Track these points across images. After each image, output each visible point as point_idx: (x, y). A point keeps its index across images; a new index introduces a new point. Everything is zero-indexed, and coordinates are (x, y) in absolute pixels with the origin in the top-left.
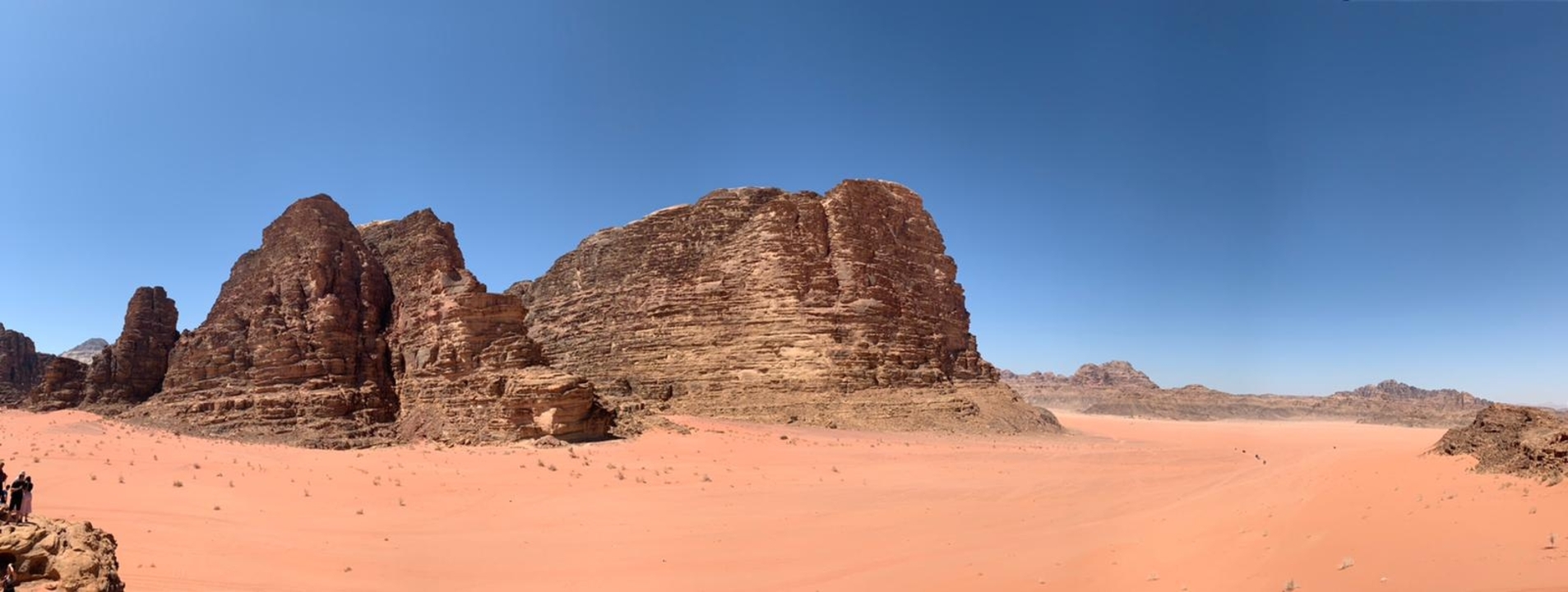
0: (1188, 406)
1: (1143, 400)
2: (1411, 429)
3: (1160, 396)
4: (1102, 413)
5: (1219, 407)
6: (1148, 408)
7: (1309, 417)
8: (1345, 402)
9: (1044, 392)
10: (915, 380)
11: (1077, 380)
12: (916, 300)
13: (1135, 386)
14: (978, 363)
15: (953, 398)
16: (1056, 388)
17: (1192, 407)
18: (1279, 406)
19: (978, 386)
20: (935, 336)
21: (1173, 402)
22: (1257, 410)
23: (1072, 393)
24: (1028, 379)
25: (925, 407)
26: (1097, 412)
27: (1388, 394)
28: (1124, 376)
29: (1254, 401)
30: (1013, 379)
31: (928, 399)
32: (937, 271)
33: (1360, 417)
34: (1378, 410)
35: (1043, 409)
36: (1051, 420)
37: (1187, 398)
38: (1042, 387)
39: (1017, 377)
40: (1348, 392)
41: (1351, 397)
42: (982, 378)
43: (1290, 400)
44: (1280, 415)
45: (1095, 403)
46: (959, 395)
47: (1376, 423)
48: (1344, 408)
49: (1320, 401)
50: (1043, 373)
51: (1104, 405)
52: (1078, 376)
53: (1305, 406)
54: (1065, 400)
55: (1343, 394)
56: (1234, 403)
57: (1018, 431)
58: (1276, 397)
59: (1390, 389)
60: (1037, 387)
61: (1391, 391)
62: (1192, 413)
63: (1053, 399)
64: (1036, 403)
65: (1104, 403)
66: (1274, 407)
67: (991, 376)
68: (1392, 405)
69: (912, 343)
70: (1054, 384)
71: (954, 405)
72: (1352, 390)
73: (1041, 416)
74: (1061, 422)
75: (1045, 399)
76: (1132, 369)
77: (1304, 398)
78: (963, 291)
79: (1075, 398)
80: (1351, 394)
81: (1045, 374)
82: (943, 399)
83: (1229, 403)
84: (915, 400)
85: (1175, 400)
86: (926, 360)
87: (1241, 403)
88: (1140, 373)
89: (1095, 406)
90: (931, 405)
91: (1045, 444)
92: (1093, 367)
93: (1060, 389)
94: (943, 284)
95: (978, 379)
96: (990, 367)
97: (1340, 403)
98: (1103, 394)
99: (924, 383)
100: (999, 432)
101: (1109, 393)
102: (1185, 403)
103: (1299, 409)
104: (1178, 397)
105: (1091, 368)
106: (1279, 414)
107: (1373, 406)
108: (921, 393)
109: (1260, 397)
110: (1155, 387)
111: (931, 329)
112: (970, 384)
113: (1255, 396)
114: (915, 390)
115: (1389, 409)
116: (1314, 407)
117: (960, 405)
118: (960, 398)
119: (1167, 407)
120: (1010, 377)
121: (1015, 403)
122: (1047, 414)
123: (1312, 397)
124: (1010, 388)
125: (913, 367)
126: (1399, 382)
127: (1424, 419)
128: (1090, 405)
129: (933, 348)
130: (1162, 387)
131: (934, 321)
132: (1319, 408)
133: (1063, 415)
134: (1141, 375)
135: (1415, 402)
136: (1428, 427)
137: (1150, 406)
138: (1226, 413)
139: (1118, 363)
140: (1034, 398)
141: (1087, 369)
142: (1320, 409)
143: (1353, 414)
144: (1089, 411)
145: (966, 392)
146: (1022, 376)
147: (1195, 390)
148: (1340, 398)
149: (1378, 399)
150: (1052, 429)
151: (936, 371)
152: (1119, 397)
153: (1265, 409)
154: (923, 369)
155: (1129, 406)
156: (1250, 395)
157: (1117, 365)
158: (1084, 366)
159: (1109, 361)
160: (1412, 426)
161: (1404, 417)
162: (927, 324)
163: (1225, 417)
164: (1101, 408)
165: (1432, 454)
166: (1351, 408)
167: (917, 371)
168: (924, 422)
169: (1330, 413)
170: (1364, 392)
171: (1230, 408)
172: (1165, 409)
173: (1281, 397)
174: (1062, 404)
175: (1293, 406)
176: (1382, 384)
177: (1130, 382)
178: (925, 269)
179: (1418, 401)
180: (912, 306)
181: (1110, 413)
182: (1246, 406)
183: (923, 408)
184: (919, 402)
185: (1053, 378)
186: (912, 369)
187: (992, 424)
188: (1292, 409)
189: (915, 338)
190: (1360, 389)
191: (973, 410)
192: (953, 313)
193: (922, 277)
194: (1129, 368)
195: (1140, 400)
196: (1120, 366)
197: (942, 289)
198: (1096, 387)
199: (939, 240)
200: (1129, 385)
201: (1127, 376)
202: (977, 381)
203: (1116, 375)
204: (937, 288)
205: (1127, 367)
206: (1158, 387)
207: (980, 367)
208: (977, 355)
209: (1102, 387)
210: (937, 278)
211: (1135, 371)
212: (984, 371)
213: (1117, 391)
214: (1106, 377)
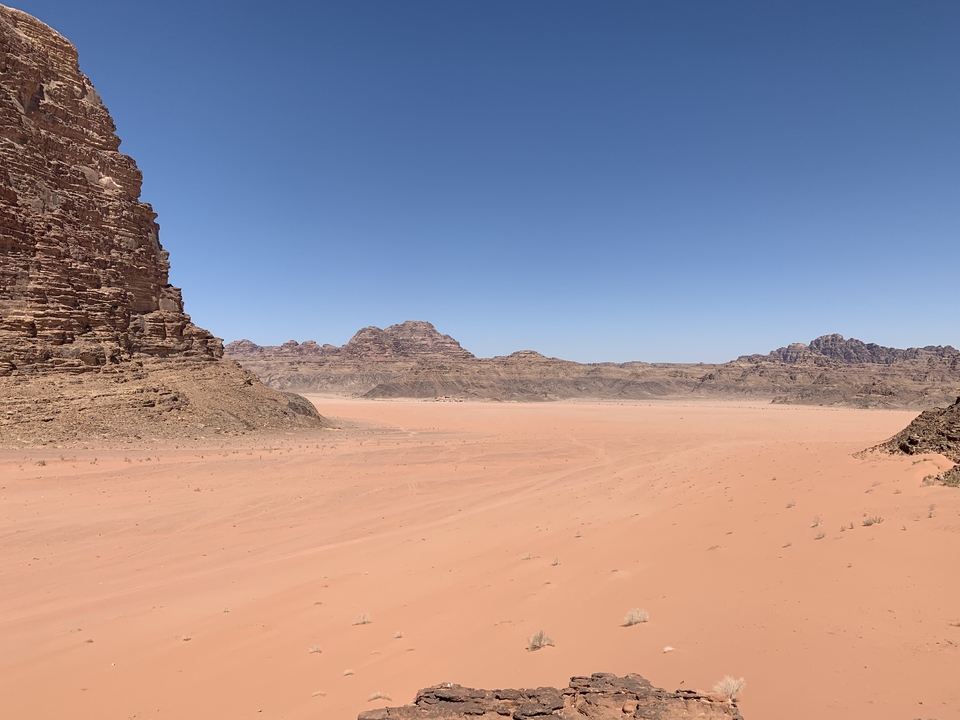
0: (515, 381)
1: (451, 375)
2: (865, 412)
3: (475, 368)
4: (390, 395)
5: (561, 381)
6: (460, 387)
7: (695, 394)
8: (753, 370)
9: (303, 370)
10: (69, 361)
11: (352, 350)
12: (68, 228)
13: (439, 355)
14: (185, 332)
15: (140, 387)
16: (320, 364)
17: (521, 382)
18: (649, 379)
19: (186, 366)
20: (105, 290)
21: (494, 375)
22: (617, 385)
23: (346, 370)
24: (279, 352)
25: (86, 402)
26: (383, 395)
27: (828, 357)
28: (424, 342)
29: (610, 372)
30: (256, 353)
31: (92, 390)
32: (106, 180)
33: (779, 394)
34: (808, 382)
35: (294, 395)
36: (306, 410)
37: (514, 369)
38: (299, 363)
39: (262, 350)
40: (758, 356)
41: (764, 363)
42: (193, 354)
43: (666, 370)
44: (651, 391)
45: (381, 382)
46: (151, 382)
47: (804, 403)
48: (752, 380)
49: (713, 371)
50: (300, 343)
51: (394, 384)
52: (353, 345)
53: (689, 379)
54: (337, 381)
55: (750, 359)
56: (582, 375)
57: (250, 427)
58: (644, 365)
59: (832, 349)
60: (292, 364)
61: (833, 353)
62: (521, 391)
63: (317, 379)
64: (291, 387)
65: (393, 381)
66: (642, 380)
67: (209, 351)
68: (832, 374)
69: (62, 301)
70: (319, 358)
71: (143, 397)
72: (766, 353)
73: (290, 405)
74: (321, 412)
75: (305, 380)
76: (435, 331)
77: (688, 366)
78: (156, 215)
79: (352, 377)
80: (764, 358)
81: (305, 344)
82: (121, 389)
83: (575, 375)
84: (67, 394)
85: (498, 373)
86: (86, 326)
87: (592, 375)
88: (446, 337)
89: (380, 386)
90: (97, 401)
91: (293, 447)
92: (375, 332)
93: (327, 364)
94: (117, 203)
95: (187, 355)
96: (205, 337)
97: (745, 373)
98: (393, 369)
99: (85, 366)
100: (218, 432)
101: (400, 368)
102: (512, 377)
103: (679, 383)
104: (500, 369)
105: (373, 333)
106: (648, 389)
107: (799, 376)
108: (80, 382)
109: (622, 366)
110: (468, 356)
111: (99, 279)
112: (174, 364)
113: (614, 365)
114: (68, 378)
115: (827, 381)
116: (703, 379)
117: (152, 396)
118: (155, 386)
119: (485, 383)
120: (252, 351)
121: (249, 387)
122: (298, 402)
123: (701, 365)
124: (241, 367)
125: (63, 340)
126: (846, 338)
127: (888, 396)
128: (374, 386)
129: (102, 310)
130: (478, 357)
131: (102, 265)
132: (710, 381)
133: (322, 401)
134: (448, 340)
135: (875, 368)
136: (896, 408)
137: (460, 382)
138: (572, 390)
139: (415, 324)
140: (289, 380)
141: (367, 335)
142: (713, 382)
143: (766, 390)
144: (371, 394)
145: (163, 375)
146: (270, 348)
147: (528, 358)
148: (746, 365)
149: (809, 365)
150: (306, 423)
151: (108, 347)
152: (416, 373)
153: (629, 384)
154: (81, 344)
155: (431, 385)
156: (606, 364)
157: (414, 328)
158: (363, 331)
159: (400, 323)
160: (867, 407)
161: (854, 393)
162: (89, 271)
163: (571, 396)
164: (387, 390)
165: (877, 451)
166: (764, 381)
167: (72, 347)
168: (86, 426)
169: (728, 388)
170: (786, 355)
171: (576, 383)
172: (482, 387)
173: (654, 365)
174: (329, 386)
175: (670, 379)
176: (817, 343)
177: (433, 351)
178: (83, 175)
179: (882, 366)
180: (61, 239)
181: (401, 395)
182: (601, 379)
183: (83, 406)
184: (75, 395)
185: (316, 350)
186: (62, 343)
187: (208, 422)
188: (668, 383)
189: (67, 293)
190: (779, 351)
191: (177, 401)
192: (137, 251)
193: (78, 189)
194: (430, 330)
195: (447, 375)
196: (418, 328)
197: (116, 211)
198: (382, 359)
199: (108, 126)
200: (432, 355)
201: (429, 341)
202: (183, 358)
203: (412, 341)
204: (107, 209)
205: (428, 329)
206: (473, 356)
207: (190, 335)
208: (184, 319)
209: (389, 359)
210: (106, 192)
211: (439, 334)
212: (196, 342)
213: (413, 364)
214: (397, 344)
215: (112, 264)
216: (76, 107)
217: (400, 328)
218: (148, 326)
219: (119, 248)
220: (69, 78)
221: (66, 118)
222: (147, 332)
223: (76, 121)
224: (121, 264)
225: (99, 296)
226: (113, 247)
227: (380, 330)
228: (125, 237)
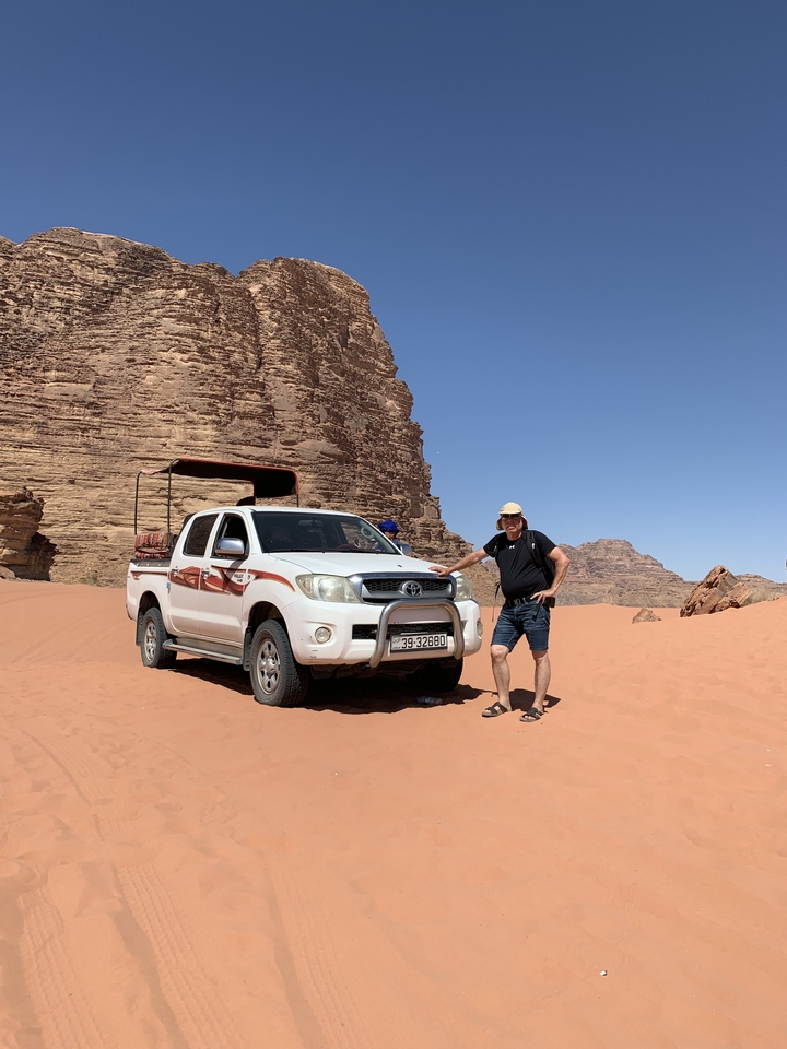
12: (371, 444)
13: (641, 577)
14: (444, 536)
20: (397, 498)
28: (621, 563)
32: (390, 403)
76: (633, 551)
78: (422, 432)
88: (646, 557)
94: (400, 423)
96: (458, 541)
110: (675, 579)
111: (391, 487)
129: (396, 514)
134: (649, 561)
139: (610, 543)
157: (609, 546)
159: (593, 541)
162: (385, 480)
177: (633, 572)
178: (376, 400)
189: (377, 498)
192: (412, 464)
193: (374, 412)
194: (628, 550)
195: (657, 598)
196: (614, 546)
197: (399, 429)
198: (577, 580)
199: (389, 359)
200: (633, 577)
201: (627, 562)
202: (444, 559)
203: (607, 561)
204: (393, 428)
205: (626, 548)
206: (681, 579)
207: (448, 539)
208: (441, 525)
209: (582, 580)
210: (391, 414)
211: (638, 554)
212: (453, 546)
213: (611, 586)
214: (590, 563)
215: (397, 475)
216: (369, 342)
217: (594, 546)
218: (419, 530)
219: (401, 462)
220: (364, 319)
221: (364, 352)
222: (418, 535)
223: (371, 354)
224: (403, 475)
225: (393, 501)
226: (397, 460)
227: (572, 548)
228: (404, 452)
